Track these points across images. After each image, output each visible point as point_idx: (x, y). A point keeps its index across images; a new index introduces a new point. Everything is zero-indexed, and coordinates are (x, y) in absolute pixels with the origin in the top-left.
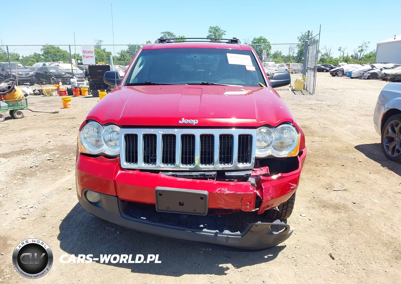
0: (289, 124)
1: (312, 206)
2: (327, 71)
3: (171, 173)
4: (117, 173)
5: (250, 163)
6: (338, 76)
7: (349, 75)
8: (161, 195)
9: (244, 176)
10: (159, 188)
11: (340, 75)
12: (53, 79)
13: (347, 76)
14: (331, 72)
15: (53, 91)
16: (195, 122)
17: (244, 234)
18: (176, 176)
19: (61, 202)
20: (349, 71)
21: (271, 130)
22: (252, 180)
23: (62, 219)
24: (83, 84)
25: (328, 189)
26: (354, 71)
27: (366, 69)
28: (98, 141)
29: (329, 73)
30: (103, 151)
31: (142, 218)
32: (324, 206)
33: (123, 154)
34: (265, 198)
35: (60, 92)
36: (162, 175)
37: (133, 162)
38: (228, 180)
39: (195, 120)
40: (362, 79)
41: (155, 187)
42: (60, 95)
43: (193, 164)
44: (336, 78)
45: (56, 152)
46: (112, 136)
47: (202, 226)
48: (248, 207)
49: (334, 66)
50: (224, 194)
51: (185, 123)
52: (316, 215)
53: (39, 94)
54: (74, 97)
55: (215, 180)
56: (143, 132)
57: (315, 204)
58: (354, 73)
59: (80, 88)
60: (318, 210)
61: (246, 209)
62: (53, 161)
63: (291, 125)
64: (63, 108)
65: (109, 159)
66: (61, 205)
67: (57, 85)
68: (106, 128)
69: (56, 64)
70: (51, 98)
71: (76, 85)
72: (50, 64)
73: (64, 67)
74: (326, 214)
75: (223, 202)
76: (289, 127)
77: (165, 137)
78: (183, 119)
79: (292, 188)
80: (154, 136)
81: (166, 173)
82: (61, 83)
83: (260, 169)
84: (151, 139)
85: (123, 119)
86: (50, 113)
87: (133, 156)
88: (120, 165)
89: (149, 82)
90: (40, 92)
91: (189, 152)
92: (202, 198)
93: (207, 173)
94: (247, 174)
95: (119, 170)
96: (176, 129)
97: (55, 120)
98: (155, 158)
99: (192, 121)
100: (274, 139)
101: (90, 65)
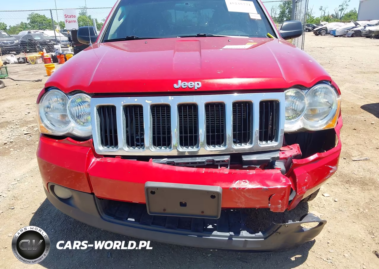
0: (326, 83)
1: (333, 181)
2: (309, 31)
3: (166, 159)
4: (89, 161)
5: (276, 141)
6: (321, 35)
7: (333, 34)
8: (153, 193)
9: (269, 160)
10: (151, 184)
11: (323, 33)
12: (38, 47)
13: (331, 35)
14: (315, 31)
15: (37, 59)
16: (197, 85)
17: (267, 235)
18: (173, 164)
19: (35, 187)
20: (333, 29)
21: (304, 92)
22: (280, 165)
23: (34, 212)
24: (68, 50)
25: (346, 159)
26: (338, 29)
27: (349, 27)
28: (64, 116)
29: (312, 33)
30: (70, 131)
31: (129, 219)
32: (348, 182)
33: (97, 135)
34: (300, 189)
35: (45, 59)
36: (154, 163)
37: (111, 145)
38: (246, 167)
39: (196, 83)
40: (346, 37)
41: (144, 182)
42: (45, 63)
43: (196, 146)
44: (320, 37)
45: (35, 124)
46: (80, 110)
47: (210, 227)
48: (280, 206)
49: (316, 26)
50: (244, 190)
51: (183, 87)
52: (341, 195)
53: (24, 63)
54: (59, 64)
55: (229, 167)
56: (123, 102)
57: (336, 179)
58: (338, 31)
59: (65, 55)
60: (341, 187)
61: (277, 208)
62: (30, 136)
63: (328, 84)
64: (47, 76)
65: (78, 142)
66: (34, 191)
67: (42, 52)
68: (72, 98)
69: (41, 31)
70: (36, 66)
71: (61, 52)
72: (35, 32)
73: (49, 34)
74: (353, 193)
75: (244, 200)
76: (327, 88)
77: (155, 108)
78: (180, 81)
79: (331, 171)
80: (139, 108)
81: (159, 159)
82: (45, 51)
83: (289, 147)
84: (135, 111)
85: (95, 84)
86: (33, 81)
87: (111, 137)
88: (93, 150)
89: (130, 36)
90: (24, 60)
91: (189, 128)
92: (213, 197)
93: (217, 159)
94: (273, 158)
95: (93, 158)
96: (170, 97)
97: (38, 88)
98: (142, 137)
99: (193, 83)
100: (306, 106)
101: (73, 30)
